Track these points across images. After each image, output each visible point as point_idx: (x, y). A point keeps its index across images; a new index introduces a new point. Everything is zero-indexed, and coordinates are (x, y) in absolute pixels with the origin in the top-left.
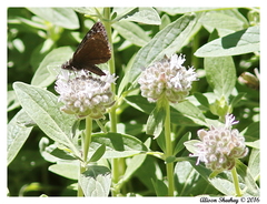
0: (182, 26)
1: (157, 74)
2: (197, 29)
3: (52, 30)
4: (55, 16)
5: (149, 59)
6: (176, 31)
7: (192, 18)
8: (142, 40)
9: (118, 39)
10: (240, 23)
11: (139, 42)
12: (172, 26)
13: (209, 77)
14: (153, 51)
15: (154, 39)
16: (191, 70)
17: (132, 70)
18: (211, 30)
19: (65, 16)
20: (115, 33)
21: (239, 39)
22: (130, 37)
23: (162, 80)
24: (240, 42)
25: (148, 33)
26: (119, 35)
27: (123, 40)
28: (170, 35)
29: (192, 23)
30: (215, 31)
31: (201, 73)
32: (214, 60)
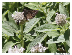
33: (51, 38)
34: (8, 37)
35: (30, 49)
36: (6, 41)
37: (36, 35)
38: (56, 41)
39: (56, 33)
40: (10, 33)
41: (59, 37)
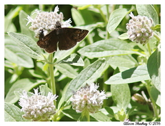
0: (97, 66)
1: (82, 95)
2: (107, 67)
3: (17, 68)
4: (18, 60)
5: (77, 86)
6: (94, 69)
7: (103, 61)
8: (73, 74)
9: (58, 74)
10: (133, 63)
11: (71, 76)
12: (91, 66)
13: (114, 97)
14: (79, 82)
15: (80, 74)
16: (103, 93)
17: (67, 94)
18: (115, 68)
19: (25, 59)
20: (56, 70)
21: (132, 73)
22: (65, 72)
23: (85, 99)
24: (133, 75)
25: (76, 70)
26: (58, 71)
27: (60, 74)
28: (90, 72)
29: (103, 64)
30: (118, 68)
31: (109, 95)
32: (117, 86)
33: (118, 71)
34: (20, 69)
35: (69, 95)
36: (14, 77)
37: (83, 65)
38: (128, 79)
39: (129, 60)
40: (23, 61)
41: (135, 68)
